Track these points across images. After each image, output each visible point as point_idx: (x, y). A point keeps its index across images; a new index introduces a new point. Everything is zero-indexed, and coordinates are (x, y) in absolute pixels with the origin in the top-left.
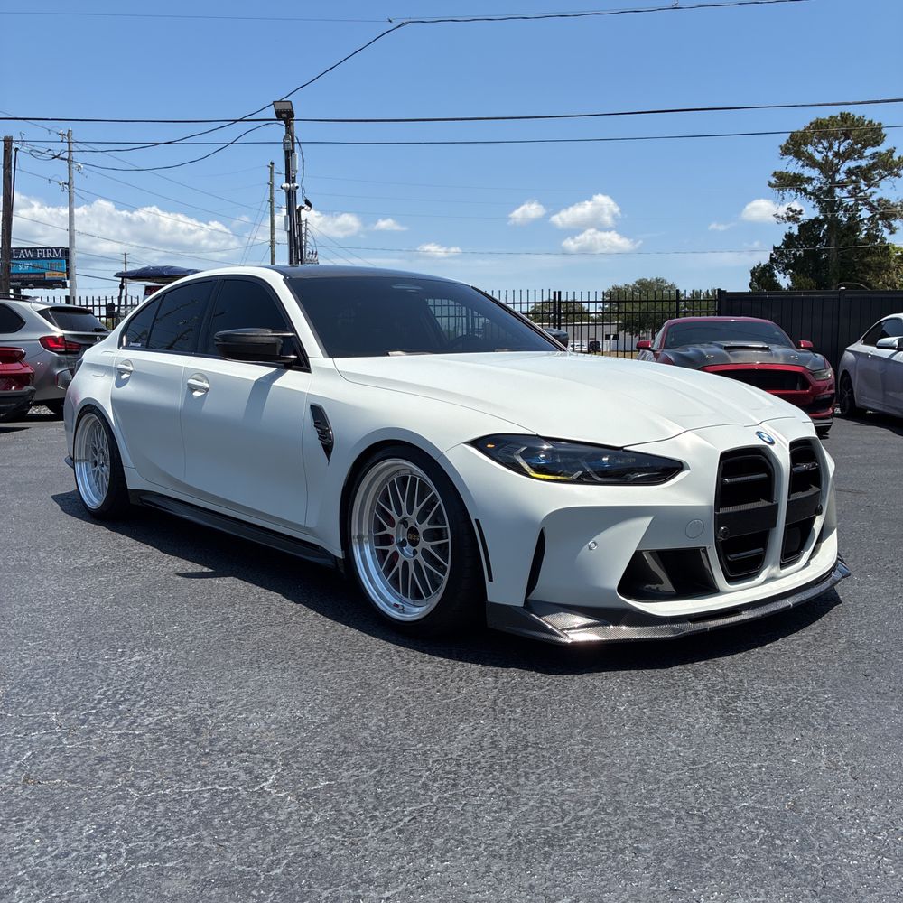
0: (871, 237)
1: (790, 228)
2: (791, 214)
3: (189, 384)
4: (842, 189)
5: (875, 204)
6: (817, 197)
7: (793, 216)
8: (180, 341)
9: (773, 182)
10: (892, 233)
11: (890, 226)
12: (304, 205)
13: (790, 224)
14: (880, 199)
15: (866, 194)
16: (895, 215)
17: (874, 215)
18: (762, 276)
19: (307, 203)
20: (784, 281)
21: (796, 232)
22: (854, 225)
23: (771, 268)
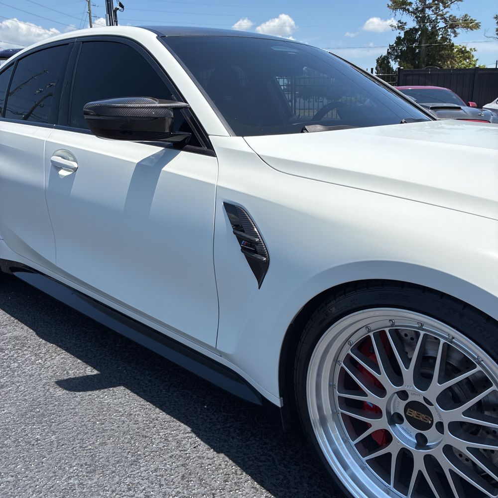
0: (444, 39)
1: (400, 33)
2: (400, 25)
3: (52, 162)
4: (430, 9)
5: (448, 19)
6: (415, 14)
7: (401, 26)
8: (38, 107)
9: (390, 5)
10: (455, 36)
11: (455, 32)
12: (118, 7)
13: (399, 31)
14: (451, 16)
15: (443, 13)
16: (458, 26)
17: (447, 26)
18: (383, 63)
19: (121, 5)
20: (394, 65)
21: (402, 35)
22: (434, 33)
23: (388, 58)
